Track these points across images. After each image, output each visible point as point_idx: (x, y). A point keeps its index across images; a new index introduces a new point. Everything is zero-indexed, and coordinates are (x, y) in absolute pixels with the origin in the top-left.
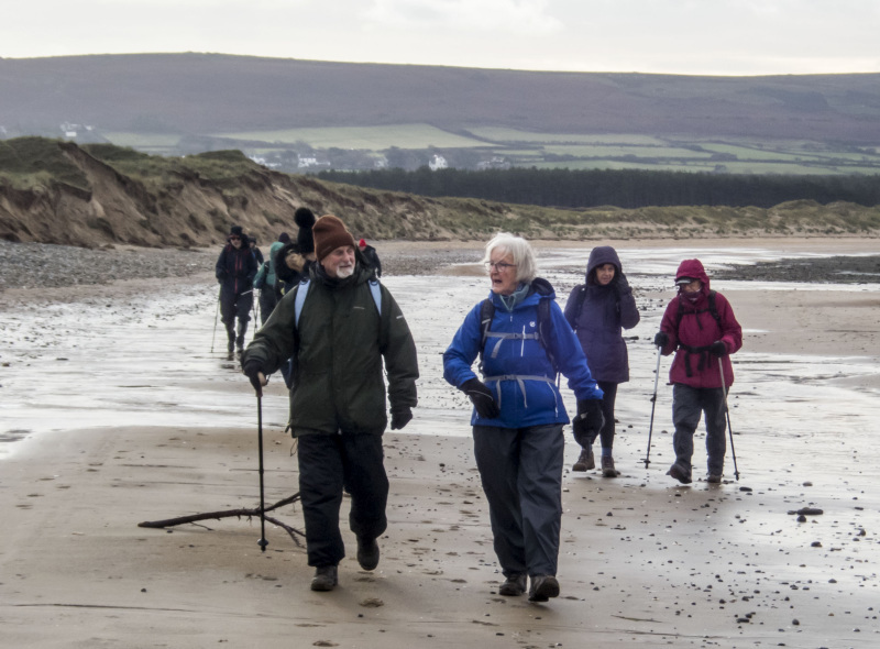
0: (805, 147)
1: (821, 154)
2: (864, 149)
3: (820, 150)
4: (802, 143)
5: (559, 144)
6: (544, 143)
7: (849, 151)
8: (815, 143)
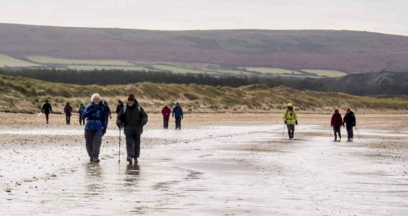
0: (209, 67)
1: (218, 71)
2: (240, 68)
3: (217, 69)
4: (207, 65)
5: (76, 65)
6: (68, 65)
7: (232, 69)
8: (214, 65)
